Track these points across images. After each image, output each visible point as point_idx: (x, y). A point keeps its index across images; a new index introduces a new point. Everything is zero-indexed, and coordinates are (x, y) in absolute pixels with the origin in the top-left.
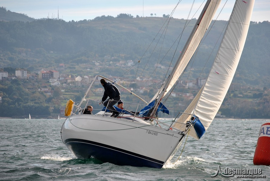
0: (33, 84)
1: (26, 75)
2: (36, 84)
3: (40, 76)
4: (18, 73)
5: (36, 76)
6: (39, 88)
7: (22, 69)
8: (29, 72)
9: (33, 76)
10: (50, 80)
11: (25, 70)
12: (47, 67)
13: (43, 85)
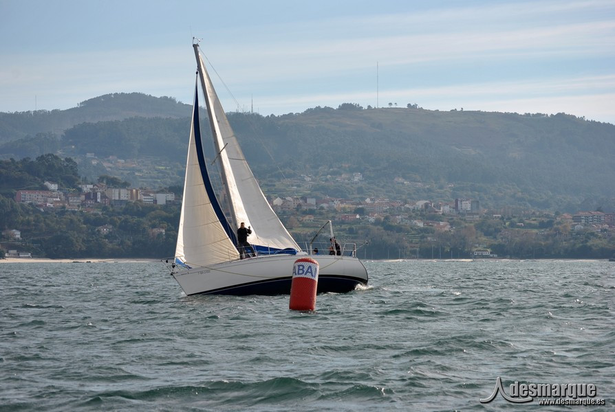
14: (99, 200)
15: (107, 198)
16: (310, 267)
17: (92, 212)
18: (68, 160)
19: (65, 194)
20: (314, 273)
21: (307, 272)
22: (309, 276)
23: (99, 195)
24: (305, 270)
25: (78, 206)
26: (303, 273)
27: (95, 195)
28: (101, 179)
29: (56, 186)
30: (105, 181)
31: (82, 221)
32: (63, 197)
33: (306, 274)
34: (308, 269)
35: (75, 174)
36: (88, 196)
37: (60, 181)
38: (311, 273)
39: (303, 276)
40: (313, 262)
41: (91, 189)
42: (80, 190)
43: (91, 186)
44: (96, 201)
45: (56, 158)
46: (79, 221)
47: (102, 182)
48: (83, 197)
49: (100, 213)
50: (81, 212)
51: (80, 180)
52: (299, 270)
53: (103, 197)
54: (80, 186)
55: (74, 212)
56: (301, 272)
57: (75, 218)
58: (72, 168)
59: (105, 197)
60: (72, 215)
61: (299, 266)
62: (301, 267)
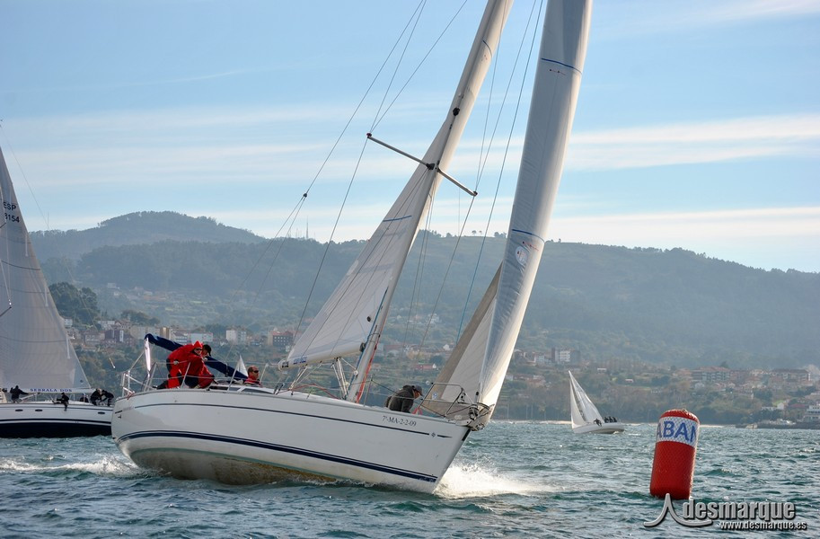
0: (258, 356)
1: (245, 338)
2: (262, 354)
3: (270, 341)
4: (231, 335)
5: (261, 341)
6: (267, 361)
7: (238, 328)
8: (249, 332)
9: (256, 340)
10: (288, 347)
11: (243, 330)
12: (283, 325)
13: (274, 357)
14: (121, 340)
15: (131, 337)
16: (683, 425)
17: (112, 354)
18: (86, 290)
19: (81, 332)
20: (689, 436)
21: (679, 432)
22: (681, 439)
23: (122, 333)
24: (675, 430)
25: (97, 346)
26: (672, 434)
27: (117, 333)
28: (125, 314)
29: (71, 321)
30: (129, 317)
31: (101, 364)
32: (79, 336)
33: (676, 436)
34: (680, 429)
35: (94, 307)
36: (108, 334)
37: (75, 316)
38: (685, 434)
39: (672, 439)
40: (688, 417)
41: (112, 326)
42: (99, 327)
43: (113, 323)
44: (118, 341)
45: (71, 287)
46: (97, 364)
47: (126, 317)
48: (102, 336)
49: (123, 356)
50: (100, 353)
51: (100, 315)
52: (666, 429)
53: (127, 336)
54: (99, 322)
55: (91, 354)
56: (668, 432)
57: (92, 361)
58: (90, 300)
59: (130, 336)
60: (89, 357)
61: (666, 423)
62: (669, 426)
